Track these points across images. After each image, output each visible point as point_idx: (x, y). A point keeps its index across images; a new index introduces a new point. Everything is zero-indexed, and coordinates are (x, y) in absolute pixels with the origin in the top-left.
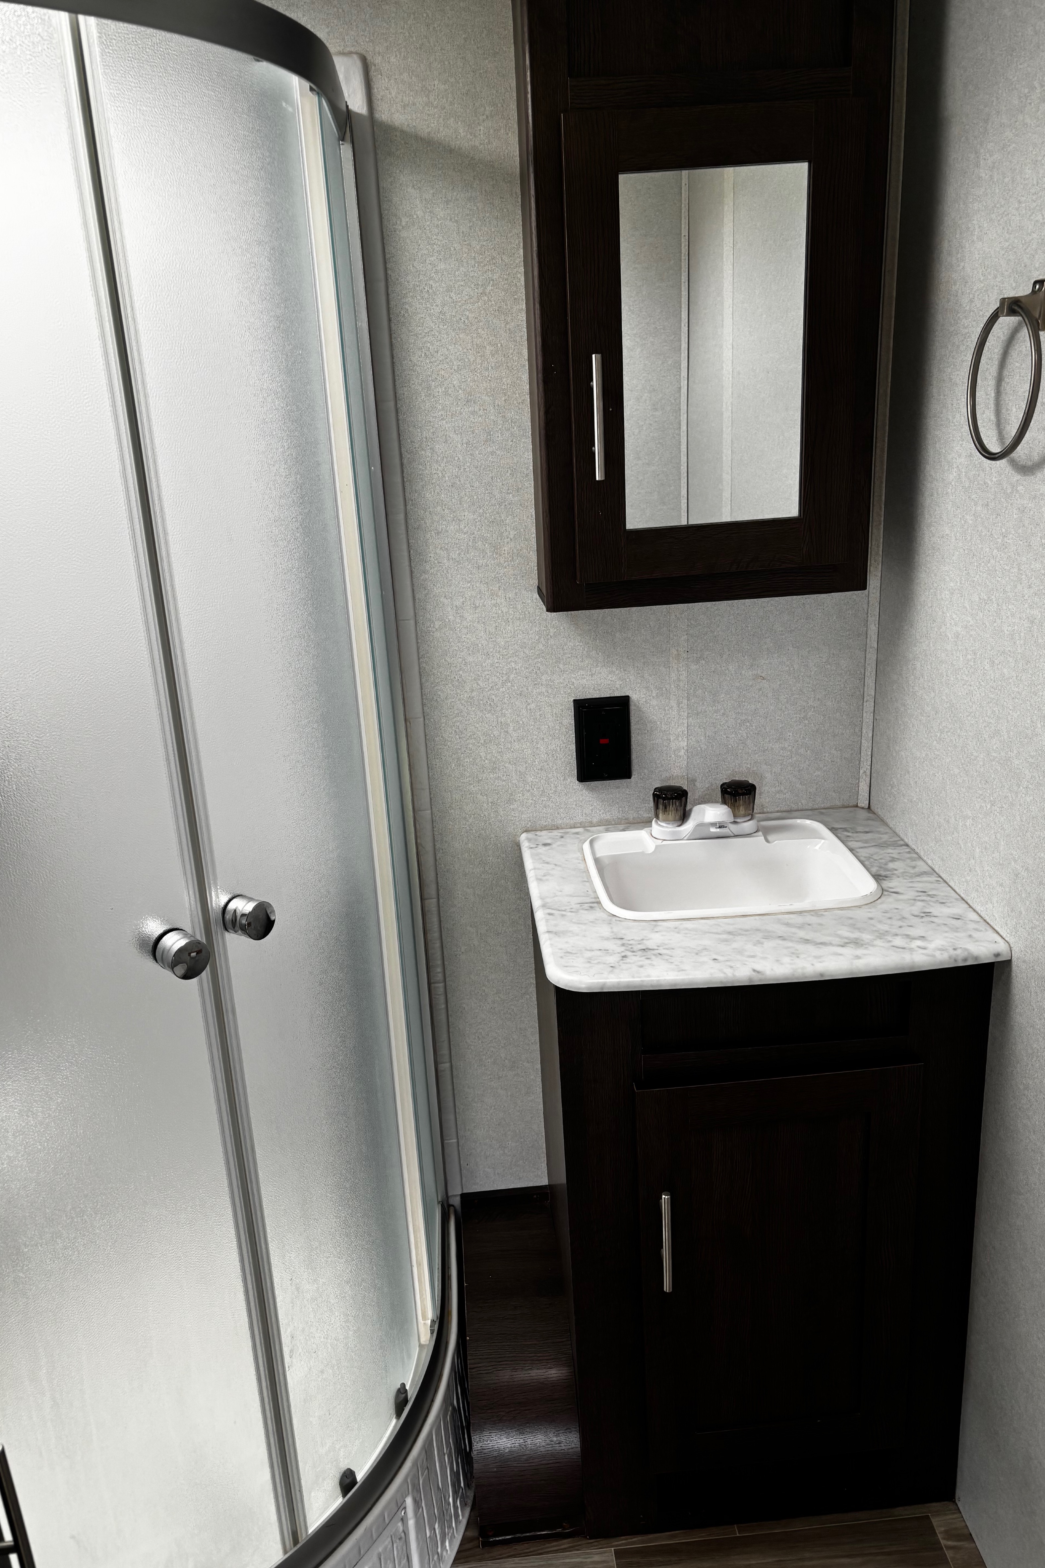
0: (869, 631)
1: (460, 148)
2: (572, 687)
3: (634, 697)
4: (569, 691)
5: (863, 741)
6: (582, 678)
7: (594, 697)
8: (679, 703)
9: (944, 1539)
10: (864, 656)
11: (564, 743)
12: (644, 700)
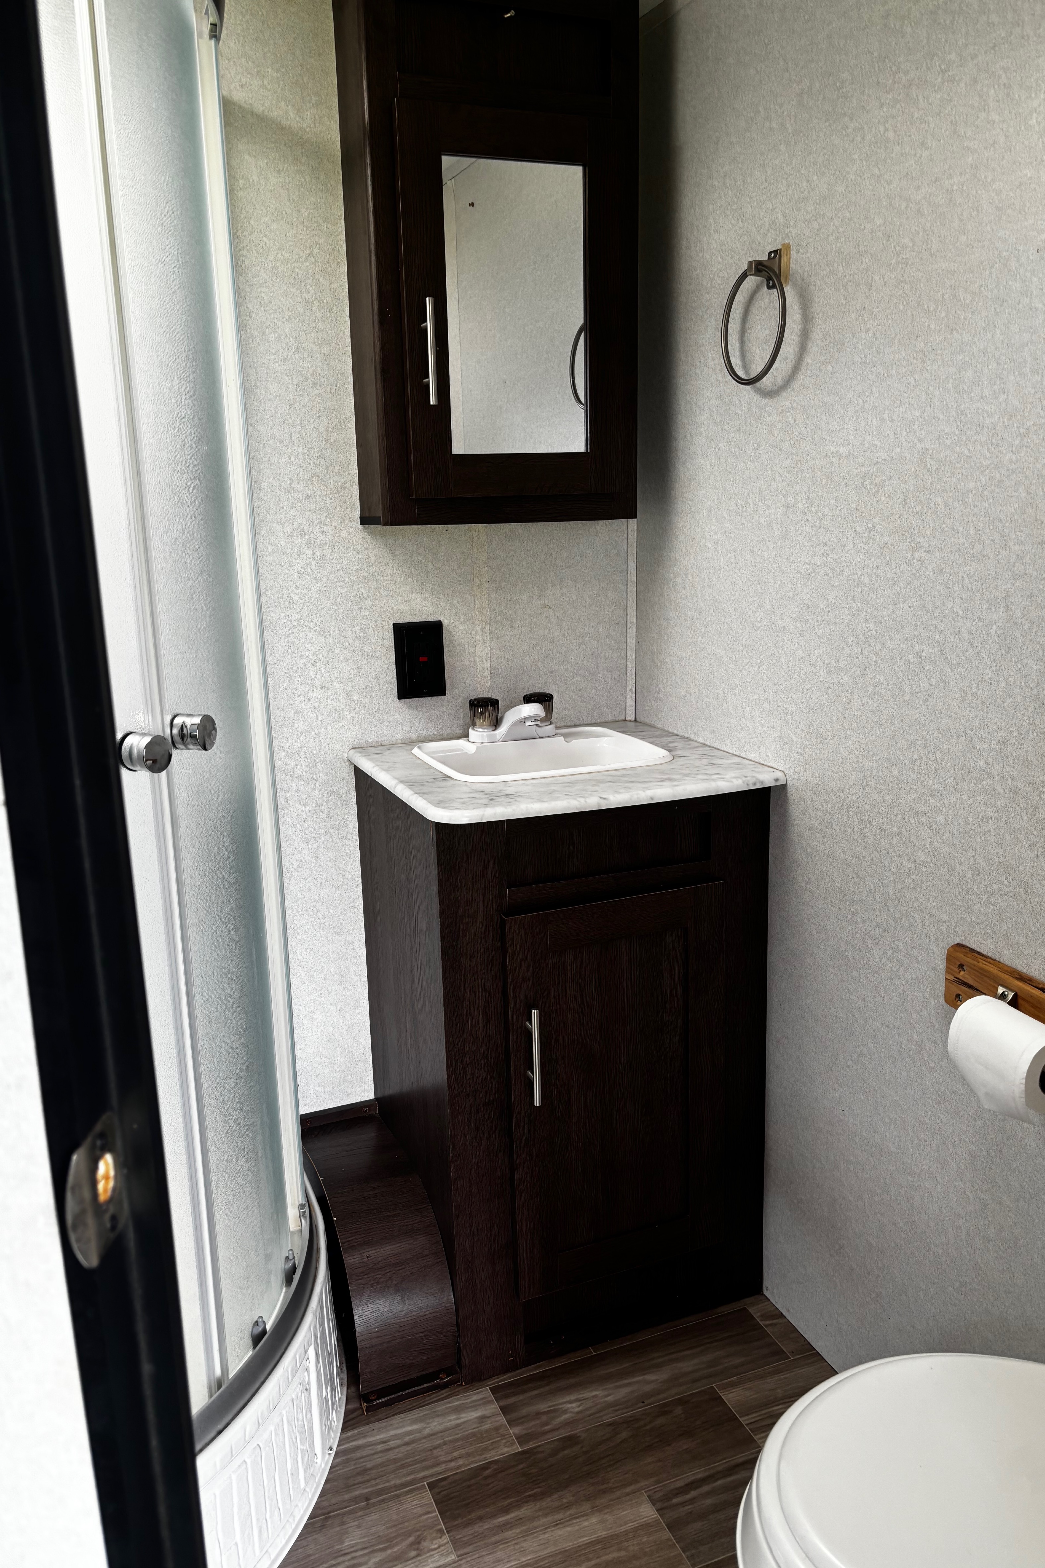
0: (629, 567)
1: (290, 128)
2: (392, 611)
3: (445, 622)
4: (389, 615)
5: (628, 663)
6: (400, 604)
7: (411, 621)
8: (483, 629)
9: (761, 1320)
10: (625, 590)
11: (386, 664)
12: (453, 625)
